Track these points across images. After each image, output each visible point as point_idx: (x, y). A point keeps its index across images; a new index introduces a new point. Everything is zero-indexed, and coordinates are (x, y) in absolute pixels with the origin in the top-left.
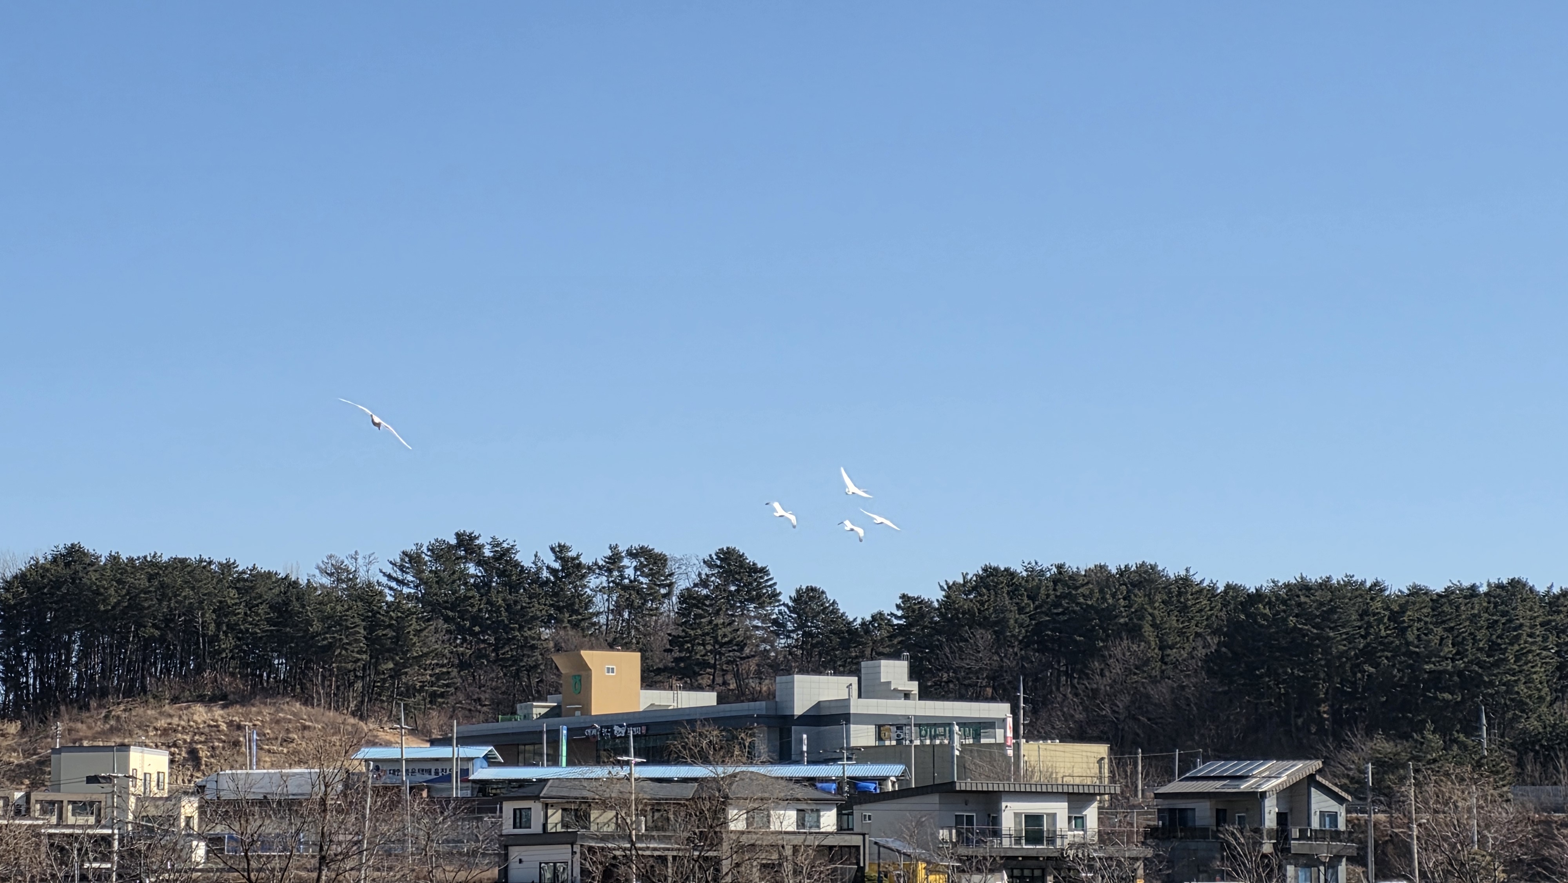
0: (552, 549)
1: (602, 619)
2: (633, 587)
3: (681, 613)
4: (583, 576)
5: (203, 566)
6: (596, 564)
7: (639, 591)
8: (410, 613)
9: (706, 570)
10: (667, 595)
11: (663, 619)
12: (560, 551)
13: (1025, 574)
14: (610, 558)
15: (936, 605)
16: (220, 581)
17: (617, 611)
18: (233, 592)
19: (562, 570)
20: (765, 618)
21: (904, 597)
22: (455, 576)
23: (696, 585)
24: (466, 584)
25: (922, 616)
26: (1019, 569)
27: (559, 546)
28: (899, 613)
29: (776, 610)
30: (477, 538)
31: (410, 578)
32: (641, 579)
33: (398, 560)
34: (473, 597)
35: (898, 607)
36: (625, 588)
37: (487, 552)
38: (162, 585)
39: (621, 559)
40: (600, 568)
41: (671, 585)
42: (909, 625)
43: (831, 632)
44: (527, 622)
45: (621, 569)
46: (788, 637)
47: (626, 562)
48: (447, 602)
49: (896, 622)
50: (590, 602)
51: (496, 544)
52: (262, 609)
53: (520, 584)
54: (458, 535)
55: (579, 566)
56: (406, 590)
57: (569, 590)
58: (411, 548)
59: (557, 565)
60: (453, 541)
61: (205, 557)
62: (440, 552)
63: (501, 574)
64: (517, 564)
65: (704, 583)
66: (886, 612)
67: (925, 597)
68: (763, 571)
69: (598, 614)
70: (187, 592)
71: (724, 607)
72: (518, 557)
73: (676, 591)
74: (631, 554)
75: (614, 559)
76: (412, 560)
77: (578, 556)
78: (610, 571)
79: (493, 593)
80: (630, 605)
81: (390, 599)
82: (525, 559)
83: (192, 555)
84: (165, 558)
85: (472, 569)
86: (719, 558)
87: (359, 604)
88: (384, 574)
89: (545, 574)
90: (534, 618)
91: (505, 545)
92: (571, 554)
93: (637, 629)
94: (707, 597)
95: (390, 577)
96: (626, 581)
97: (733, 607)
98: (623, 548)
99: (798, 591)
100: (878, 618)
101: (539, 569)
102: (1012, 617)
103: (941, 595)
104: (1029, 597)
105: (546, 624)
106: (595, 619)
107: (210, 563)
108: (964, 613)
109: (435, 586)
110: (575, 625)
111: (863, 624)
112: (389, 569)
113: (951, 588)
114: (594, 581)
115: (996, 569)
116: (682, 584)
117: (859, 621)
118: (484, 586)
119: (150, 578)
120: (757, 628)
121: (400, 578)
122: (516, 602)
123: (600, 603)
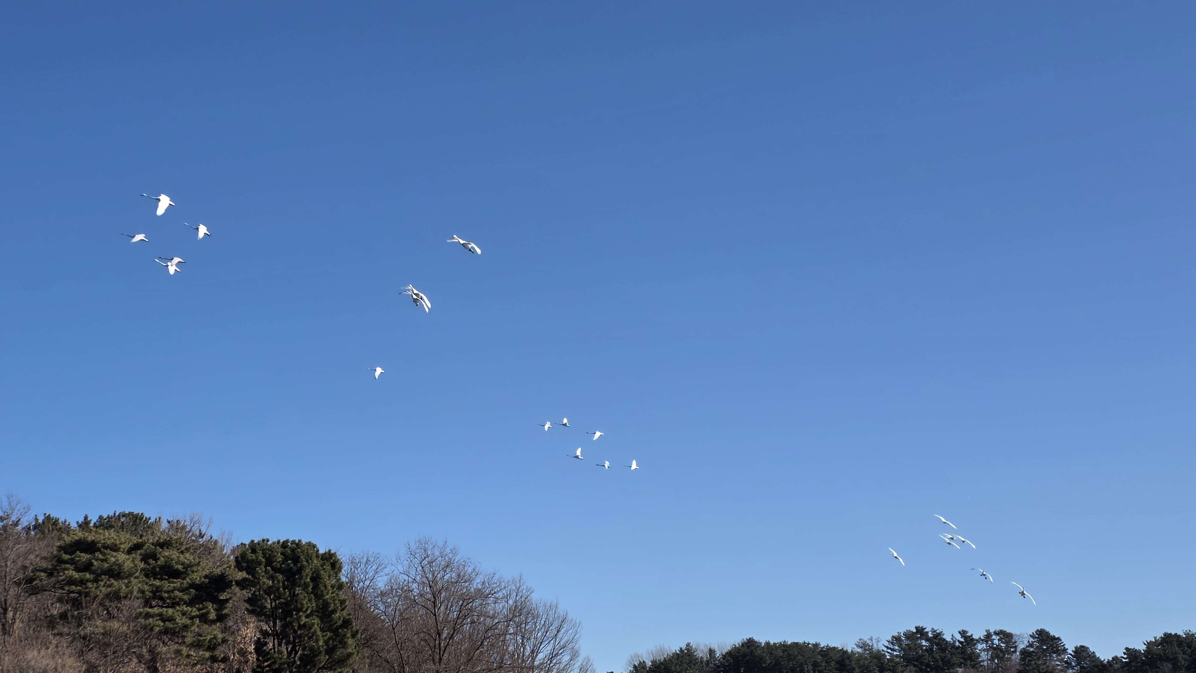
0: (960, 632)
1: (985, 664)
2: (998, 648)
3: (1022, 659)
4: (975, 644)
5: (805, 645)
6: (980, 638)
7: (1001, 650)
8: (898, 663)
9: (1031, 640)
10: (1015, 652)
11: (1014, 662)
12: (963, 633)
13: (1184, 636)
14: (986, 635)
15: (1143, 652)
16: (813, 652)
17: (992, 659)
18: (819, 657)
19: (965, 642)
20: (1061, 660)
21: (1127, 649)
22: (917, 646)
23: (1027, 647)
24: (921, 649)
25: (1136, 658)
26: (1181, 633)
27: (963, 630)
28: (1125, 656)
29: (1066, 657)
30: (925, 629)
31: (897, 648)
32: (1002, 645)
33: (891, 640)
34: (926, 655)
35: (1124, 653)
36: (994, 649)
37: (930, 635)
38: (789, 655)
39: (992, 636)
40: (982, 640)
41: (1016, 647)
42: (1130, 662)
43: (1094, 666)
44: (951, 666)
45: (992, 640)
46: (1073, 669)
47: (994, 637)
48: (913, 658)
49: (1124, 660)
50: (979, 656)
51: (933, 631)
52: (833, 664)
53: (946, 649)
54: (916, 628)
55: (973, 640)
56: (895, 653)
57: (969, 651)
58: (896, 634)
59: (962, 640)
60: (915, 631)
61: (806, 642)
62: (909, 636)
63: (937, 644)
64: (944, 640)
65: (1031, 645)
66: (1119, 656)
67: (1137, 648)
68: (1059, 639)
69: (983, 661)
70: (799, 657)
71: (1041, 657)
72: (944, 637)
73: (1019, 650)
74: (996, 633)
75: (988, 636)
76: (897, 639)
77: (972, 635)
78: (987, 642)
79: (934, 654)
80: (998, 657)
81: (888, 657)
82: (948, 637)
83: (801, 641)
84: (789, 643)
85: (924, 643)
86: (1037, 634)
87: (875, 660)
88: (885, 646)
89: (957, 644)
90: (954, 664)
91: (938, 631)
92: (969, 634)
93: (1002, 667)
94: (1033, 651)
95: (887, 648)
96: (995, 646)
97: (1046, 656)
98: (992, 631)
99: (1075, 648)
100: (1115, 658)
101: (955, 642)
102: (1180, 656)
103: (1144, 647)
104: (1188, 647)
105: (960, 667)
106: (982, 664)
107: (809, 644)
108: (1156, 655)
109: (908, 651)
110: (973, 666)
111: (1108, 662)
112: (887, 644)
113: (1149, 644)
114: (980, 646)
115: (1170, 634)
116: (1021, 646)
117: (1106, 660)
118: (930, 650)
119: (784, 651)
120: (1058, 665)
121: (892, 648)
122: (945, 657)
123: (984, 656)
